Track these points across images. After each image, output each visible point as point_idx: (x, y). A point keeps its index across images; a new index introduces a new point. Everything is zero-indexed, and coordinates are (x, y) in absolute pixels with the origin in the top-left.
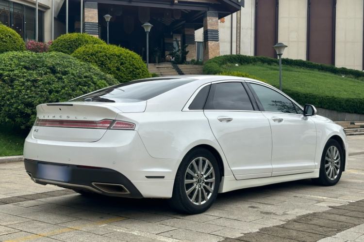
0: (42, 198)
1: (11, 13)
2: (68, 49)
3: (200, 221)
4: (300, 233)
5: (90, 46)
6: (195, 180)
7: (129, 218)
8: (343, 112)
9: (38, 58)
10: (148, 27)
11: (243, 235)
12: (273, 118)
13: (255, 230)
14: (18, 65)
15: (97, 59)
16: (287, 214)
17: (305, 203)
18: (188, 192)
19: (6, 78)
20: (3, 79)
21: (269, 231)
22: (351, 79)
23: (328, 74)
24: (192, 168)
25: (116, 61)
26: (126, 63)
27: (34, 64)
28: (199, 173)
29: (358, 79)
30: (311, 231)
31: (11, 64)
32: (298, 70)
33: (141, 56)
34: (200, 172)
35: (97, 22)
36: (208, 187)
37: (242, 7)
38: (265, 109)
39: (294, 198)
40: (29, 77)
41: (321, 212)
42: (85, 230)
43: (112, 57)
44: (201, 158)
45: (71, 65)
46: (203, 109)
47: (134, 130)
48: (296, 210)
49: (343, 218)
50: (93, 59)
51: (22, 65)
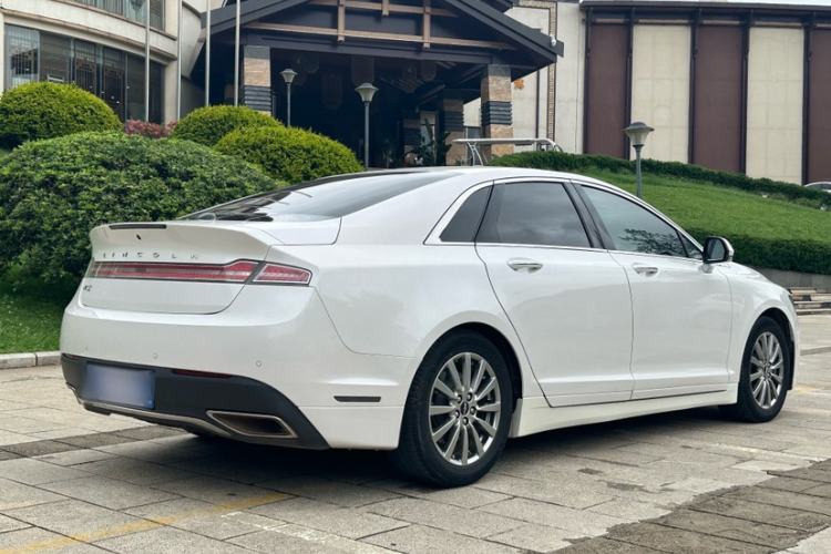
0: (107, 444)
1: (98, 68)
2: (208, 138)
3: (463, 505)
4: (708, 540)
5: (252, 130)
6: (453, 406)
7: (298, 496)
8: (767, 267)
9: (132, 144)
10: (368, 92)
11: (568, 544)
12: (636, 266)
13: (598, 531)
14: (88, 159)
15: (264, 157)
16: (672, 490)
17: (710, 462)
18: (436, 435)
19: (63, 185)
20: (56, 188)
21: (631, 534)
22: (780, 202)
23: (734, 191)
24: (448, 378)
25: (302, 161)
26: (322, 165)
27: (123, 158)
28: (463, 389)
29: (795, 202)
30: (735, 535)
31: (74, 157)
32: (674, 183)
33: (353, 150)
34: (467, 389)
35: (269, 85)
36: (484, 423)
37: (558, 57)
38: (617, 247)
39: (682, 449)
40: (111, 184)
41: (750, 484)
42: (184, 526)
43: (295, 151)
44: (468, 355)
45: (201, 159)
46: (475, 240)
47: (307, 285)
48: (692, 480)
49: (804, 502)
50: (257, 156)
51: (97, 159)
